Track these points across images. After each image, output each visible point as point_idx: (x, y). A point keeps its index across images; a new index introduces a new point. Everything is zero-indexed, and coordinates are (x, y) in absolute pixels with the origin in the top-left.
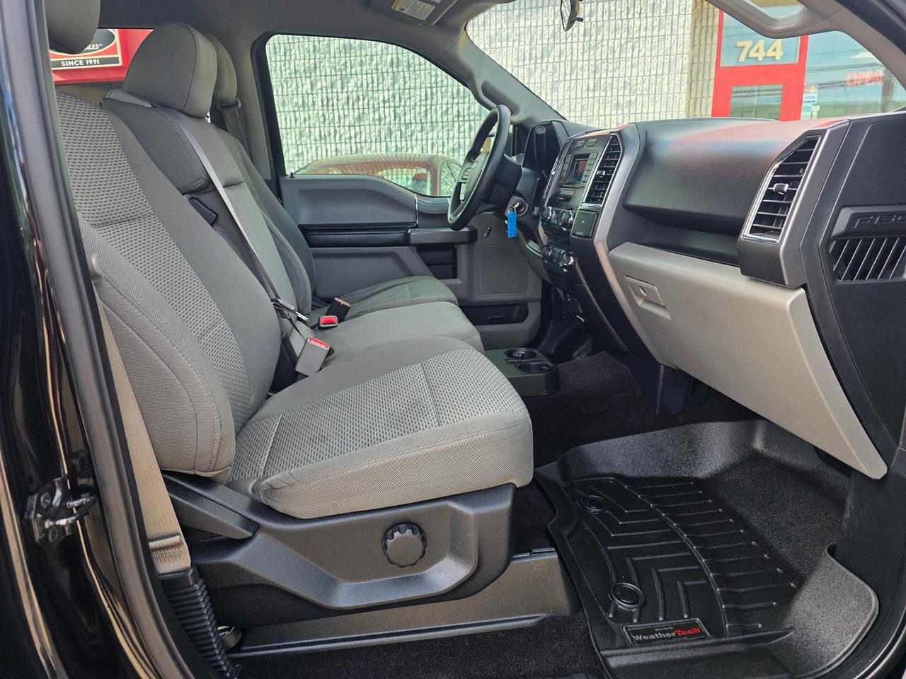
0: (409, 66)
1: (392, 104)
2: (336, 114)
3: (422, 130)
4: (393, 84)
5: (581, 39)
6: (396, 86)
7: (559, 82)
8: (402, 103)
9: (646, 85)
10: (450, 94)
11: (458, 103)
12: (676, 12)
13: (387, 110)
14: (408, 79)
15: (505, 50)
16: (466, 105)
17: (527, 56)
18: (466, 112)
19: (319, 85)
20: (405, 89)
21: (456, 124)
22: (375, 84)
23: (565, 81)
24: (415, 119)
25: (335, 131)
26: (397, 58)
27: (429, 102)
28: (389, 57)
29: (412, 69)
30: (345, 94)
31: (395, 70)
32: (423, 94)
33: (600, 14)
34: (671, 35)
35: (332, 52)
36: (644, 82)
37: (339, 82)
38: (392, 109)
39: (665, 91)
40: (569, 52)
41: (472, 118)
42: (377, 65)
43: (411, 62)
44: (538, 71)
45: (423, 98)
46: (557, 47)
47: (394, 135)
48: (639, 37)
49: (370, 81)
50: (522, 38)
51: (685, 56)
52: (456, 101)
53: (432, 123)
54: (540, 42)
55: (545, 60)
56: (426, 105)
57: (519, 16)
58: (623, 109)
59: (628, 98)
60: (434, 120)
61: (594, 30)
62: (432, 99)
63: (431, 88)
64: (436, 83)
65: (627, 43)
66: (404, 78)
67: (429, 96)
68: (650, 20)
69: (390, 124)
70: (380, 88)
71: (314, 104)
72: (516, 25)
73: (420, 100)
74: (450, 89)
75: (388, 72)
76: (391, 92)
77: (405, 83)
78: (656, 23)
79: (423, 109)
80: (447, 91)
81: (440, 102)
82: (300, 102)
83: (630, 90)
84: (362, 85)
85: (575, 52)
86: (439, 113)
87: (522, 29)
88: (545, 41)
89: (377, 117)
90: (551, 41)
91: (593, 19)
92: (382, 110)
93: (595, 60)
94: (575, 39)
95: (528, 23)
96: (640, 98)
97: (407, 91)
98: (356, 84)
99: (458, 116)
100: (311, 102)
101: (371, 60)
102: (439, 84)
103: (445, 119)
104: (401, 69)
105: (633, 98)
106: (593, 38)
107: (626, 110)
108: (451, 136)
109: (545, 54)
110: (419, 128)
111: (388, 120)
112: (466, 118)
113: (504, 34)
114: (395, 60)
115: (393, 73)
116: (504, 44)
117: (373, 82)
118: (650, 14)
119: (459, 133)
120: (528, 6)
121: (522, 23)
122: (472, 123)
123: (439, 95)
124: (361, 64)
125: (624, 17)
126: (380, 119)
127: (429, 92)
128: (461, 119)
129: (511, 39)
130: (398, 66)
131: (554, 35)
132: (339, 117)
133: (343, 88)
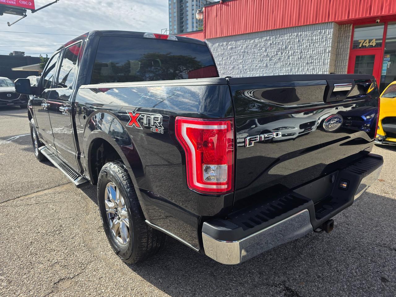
0: (247, 53)
1: (242, 64)
2: (228, 67)
3: (249, 71)
4: (243, 58)
5: (297, 43)
6: (244, 58)
7: (290, 56)
8: (245, 63)
9: (317, 57)
10: (258, 61)
11: (260, 63)
12: (327, 33)
13: (241, 65)
14: (247, 56)
15: (274, 47)
16: (262, 64)
17: (281, 49)
18: (262, 66)
19: (224, 59)
20: (246, 59)
21: (259, 69)
22: (238, 58)
23: (292, 56)
24: (248, 68)
25: (227, 72)
26: (245, 51)
27: (252, 63)
28: (242, 50)
29: (248, 53)
30: (230, 61)
31: (244, 54)
32: (251, 61)
33: (303, 35)
34: (326, 41)
35: (228, 49)
36: (316, 56)
37: (229, 58)
38: (242, 65)
39: (323, 58)
40: (293, 47)
41: (264, 67)
42: (239, 53)
43: (248, 51)
44: (284, 53)
45: (251, 62)
46: (290, 46)
47: (242, 73)
48: (315, 42)
50: (280, 43)
51: (330, 48)
52: (259, 62)
53: (252, 69)
54: (285, 44)
55: (286, 50)
56: (251, 64)
57: (279, 37)
58: (309, 64)
59: (311, 61)
60: (253, 68)
61: (301, 41)
62: (253, 62)
63: (253, 59)
64: (254, 57)
65: (311, 44)
66: (246, 56)
67: (252, 61)
68: (319, 37)
69: (241, 69)
70: (240, 59)
71: (222, 64)
72: (278, 39)
73: (250, 62)
74: (258, 59)
75: (242, 55)
76: (242, 60)
77: (246, 57)
78: (321, 37)
79: (250, 65)
80: (257, 60)
81: (255, 63)
82: (219, 63)
83: (312, 58)
84: (235, 58)
85: (295, 47)
86: (255, 66)
87: (280, 41)
88: (286, 44)
89: (238, 67)
90: (288, 44)
91: (301, 37)
92: (239, 65)
93: (301, 50)
94: (295, 43)
95: (282, 39)
96: (315, 61)
97: (246, 60)
98: (233, 58)
99: (260, 67)
100: (221, 64)
101: (238, 51)
102: (255, 58)
103: (256, 68)
104: (245, 53)
105: (312, 61)
106: (301, 42)
107: (310, 65)
108: (257, 73)
109: (286, 48)
110: (249, 70)
111: (241, 68)
112: (262, 67)
113: (275, 42)
114: (244, 51)
115: (243, 55)
116: (274, 45)
117: (238, 57)
118: (319, 35)
119: (260, 72)
120: (282, 34)
121: (280, 39)
122: (264, 69)
123: (255, 61)
124: (235, 52)
125: (311, 36)
126: (239, 68)
127: (252, 60)
128: (261, 68)
129: (276, 44)
130: (244, 53)
131: (289, 42)
132: (228, 68)
133: (230, 59)
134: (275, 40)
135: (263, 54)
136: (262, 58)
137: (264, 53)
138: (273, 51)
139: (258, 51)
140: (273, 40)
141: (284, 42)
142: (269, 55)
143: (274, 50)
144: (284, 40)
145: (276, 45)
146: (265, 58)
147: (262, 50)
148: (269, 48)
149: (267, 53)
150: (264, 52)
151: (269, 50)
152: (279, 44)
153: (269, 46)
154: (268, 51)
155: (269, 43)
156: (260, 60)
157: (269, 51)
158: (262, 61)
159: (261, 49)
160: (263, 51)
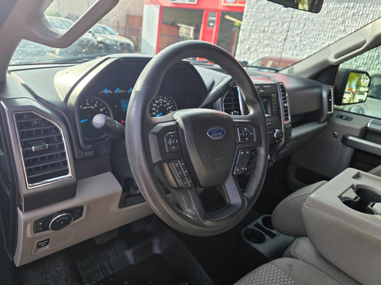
0: (312, 21)
1: (300, 35)
4: (303, 28)
6: (304, 28)
8: (305, 35)
10: (327, 36)
11: (330, 40)
15: (359, 20)
19: (272, 24)
24: (309, 43)
27: (317, 37)
29: (313, 22)
30: (281, 29)
32: (315, 33)
47: (297, 48)
49: (294, 25)
50: (369, 16)
52: (329, 39)
56: (315, 39)
57: (370, 6)
60: (317, 45)
62: (319, 36)
63: (319, 31)
67: (317, 35)
70: (297, 28)
72: (368, 9)
73: (313, 36)
74: (328, 33)
75: (302, 22)
79: (313, 40)
86: (320, 43)
87: (370, 12)
92: (295, 37)
95: (374, 9)
97: (308, 31)
101: (297, 16)
102: (324, 30)
104: (308, 21)
110: (309, 47)
111: (296, 42)
113: (361, 13)
114: (307, 18)
115: (305, 23)
116: (360, 17)
117: (295, 25)
121: (371, 9)
126: (293, 41)
127: (318, 33)
129: (363, 16)
133: (281, 26)
134: (362, 10)
135: (338, 26)
136: (335, 33)
137: (340, 26)
138: (355, 25)
139: (331, 22)
140: (359, 9)
141: (376, 14)
142: (347, 30)
143: (358, 25)
144: (377, 12)
145: (362, 18)
146: (340, 33)
147: (336, 21)
148: (350, 20)
149: (345, 28)
150: (341, 24)
151: (349, 23)
152: (367, 17)
153: (351, 17)
154: (346, 24)
155: (351, 12)
156: (332, 35)
157: (349, 25)
158: (333, 38)
159: (336, 19)
160: (339, 22)
